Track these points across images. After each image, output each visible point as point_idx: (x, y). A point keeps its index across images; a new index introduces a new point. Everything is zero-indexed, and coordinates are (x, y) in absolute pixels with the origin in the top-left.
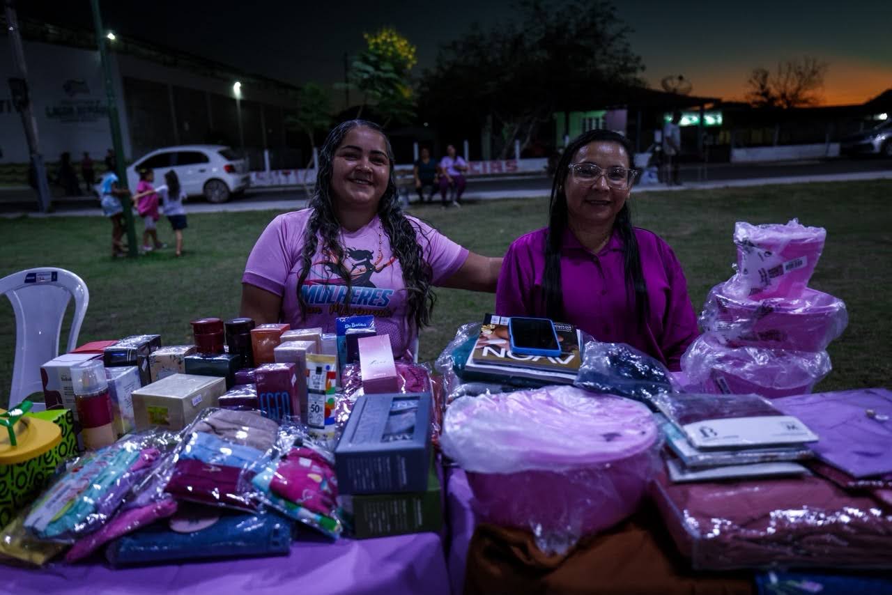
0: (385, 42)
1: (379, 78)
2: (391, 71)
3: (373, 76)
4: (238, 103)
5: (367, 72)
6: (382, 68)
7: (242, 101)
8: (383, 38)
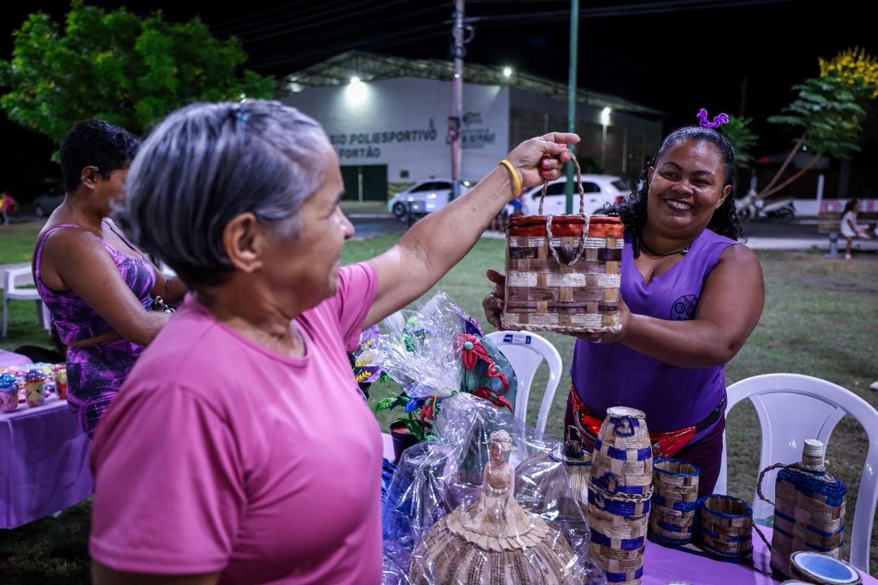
0: (845, 68)
1: (834, 109)
2: (849, 101)
3: (824, 108)
4: (605, 129)
5: (818, 103)
6: (839, 97)
7: (609, 128)
8: (844, 62)
